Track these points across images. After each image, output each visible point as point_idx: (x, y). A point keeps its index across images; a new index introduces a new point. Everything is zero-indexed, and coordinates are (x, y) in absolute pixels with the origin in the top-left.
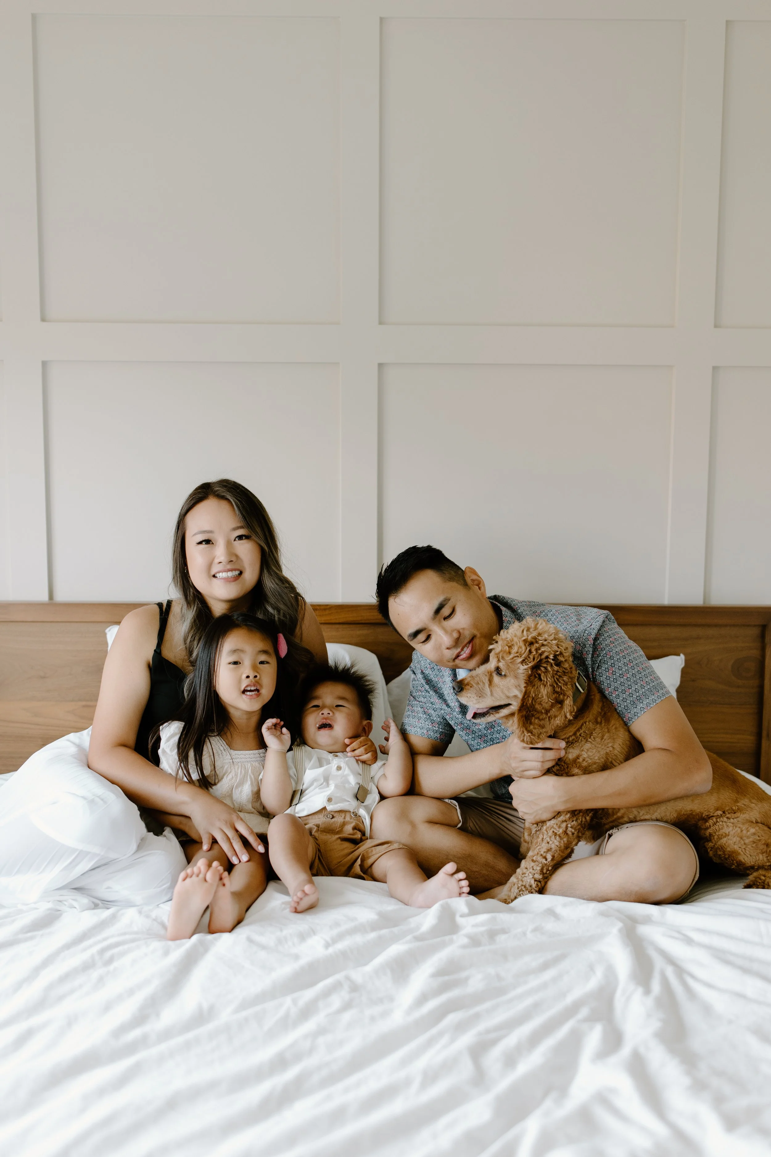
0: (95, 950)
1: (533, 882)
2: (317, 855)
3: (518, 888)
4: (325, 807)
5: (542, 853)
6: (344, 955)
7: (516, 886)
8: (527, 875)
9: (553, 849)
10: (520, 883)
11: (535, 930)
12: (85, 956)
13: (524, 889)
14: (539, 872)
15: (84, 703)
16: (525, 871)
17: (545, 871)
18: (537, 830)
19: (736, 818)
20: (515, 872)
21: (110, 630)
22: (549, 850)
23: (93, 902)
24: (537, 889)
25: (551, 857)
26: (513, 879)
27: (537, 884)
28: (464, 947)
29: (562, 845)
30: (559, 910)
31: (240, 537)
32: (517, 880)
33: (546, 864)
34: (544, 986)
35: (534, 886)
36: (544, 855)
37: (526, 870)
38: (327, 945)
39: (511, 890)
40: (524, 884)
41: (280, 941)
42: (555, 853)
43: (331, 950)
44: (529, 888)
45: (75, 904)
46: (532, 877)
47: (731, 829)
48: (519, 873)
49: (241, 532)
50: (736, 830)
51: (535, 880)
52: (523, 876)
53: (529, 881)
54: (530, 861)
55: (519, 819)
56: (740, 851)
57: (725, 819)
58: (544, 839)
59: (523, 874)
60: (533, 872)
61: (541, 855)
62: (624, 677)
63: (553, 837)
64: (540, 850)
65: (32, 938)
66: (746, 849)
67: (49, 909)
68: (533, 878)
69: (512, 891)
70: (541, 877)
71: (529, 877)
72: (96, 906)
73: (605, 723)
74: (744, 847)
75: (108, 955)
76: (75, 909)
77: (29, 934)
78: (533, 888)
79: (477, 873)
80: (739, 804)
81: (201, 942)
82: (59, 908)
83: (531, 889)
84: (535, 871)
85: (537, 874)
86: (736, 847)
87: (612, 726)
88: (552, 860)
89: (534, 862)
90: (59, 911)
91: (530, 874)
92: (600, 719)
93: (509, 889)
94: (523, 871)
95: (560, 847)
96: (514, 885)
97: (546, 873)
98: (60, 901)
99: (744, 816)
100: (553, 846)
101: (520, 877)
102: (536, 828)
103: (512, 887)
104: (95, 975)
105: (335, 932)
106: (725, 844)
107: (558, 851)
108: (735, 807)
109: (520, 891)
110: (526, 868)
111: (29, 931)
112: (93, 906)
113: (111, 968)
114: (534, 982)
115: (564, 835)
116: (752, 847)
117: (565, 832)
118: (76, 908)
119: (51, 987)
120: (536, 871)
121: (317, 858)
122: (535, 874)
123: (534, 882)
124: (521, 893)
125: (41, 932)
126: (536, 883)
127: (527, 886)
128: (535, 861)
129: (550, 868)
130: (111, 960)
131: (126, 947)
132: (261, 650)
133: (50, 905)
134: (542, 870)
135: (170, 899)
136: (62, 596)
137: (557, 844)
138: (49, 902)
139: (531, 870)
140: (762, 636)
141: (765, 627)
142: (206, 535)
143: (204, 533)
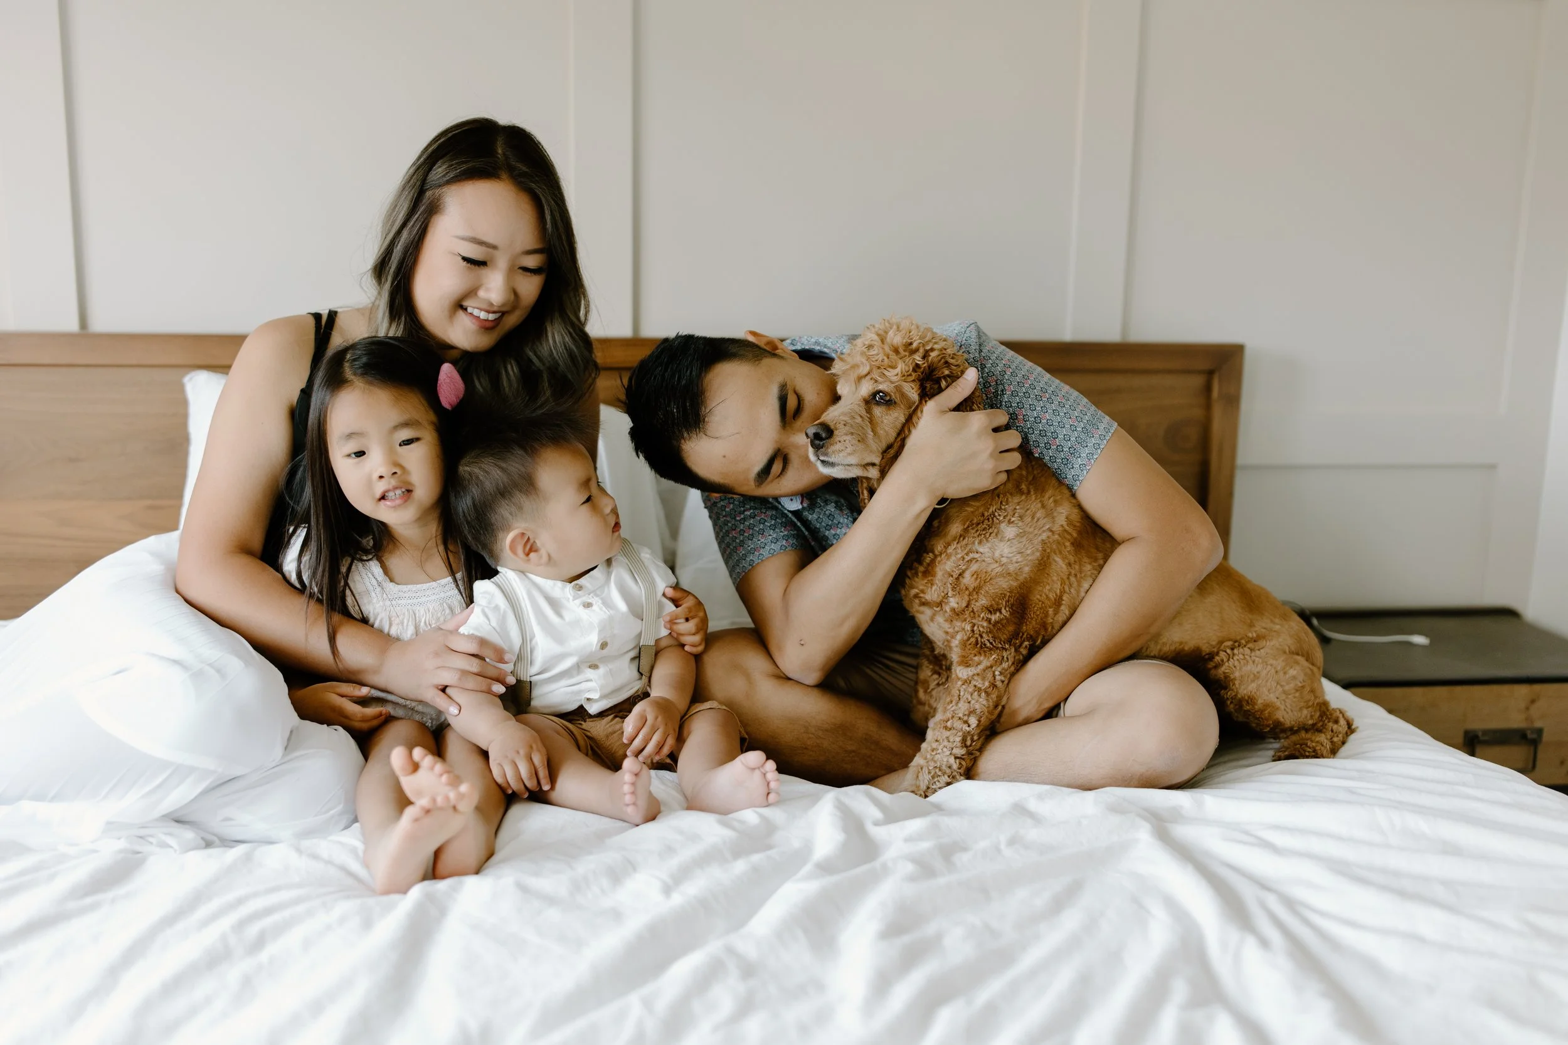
0: (226, 923)
1: (952, 760)
3: (929, 773)
5: (961, 715)
6: (704, 905)
7: (925, 770)
8: (940, 751)
9: (978, 711)
10: (932, 764)
11: (1012, 842)
12: (210, 936)
13: (940, 773)
14: (959, 744)
15: (149, 502)
16: (935, 745)
17: (969, 743)
18: (941, 682)
19: (1262, 648)
20: (919, 749)
21: (191, 379)
22: (972, 712)
24: (962, 771)
25: (977, 722)
26: (918, 760)
27: (960, 764)
28: (912, 879)
29: (991, 704)
30: (1033, 805)
32: (925, 761)
33: (969, 732)
34: (1073, 944)
35: (955, 766)
36: (965, 718)
37: (937, 743)
38: (667, 890)
39: (918, 777)
40: (938, 764)
41: (578, 886)
42: (981, 717)
43: (677, 899)
44: (948, 771)
45: (170, 841)
46: (948, 753)
47: (1260, 668)
48: (927, 750)
50: (1268, 670)
51: (956, 758)
52: (933, 754)
53: (945, 760)
54: (941, 729)
55: (906, 667)
56: (1278, 704)
57: (1247, 651)
58: (961, 697)
59: (933, 751)
60: (950, 745)
61: (960, 719)
62: (1043, 421)
63: (976, 693)
64: (956, 712)
65: (94, 907)
66: (1287, 700)
67: (121, 851)
68: (951, 754)
69: (921, 778)
70: (963, 751)
71: (945, 754)
72: (208, 844)
73: (1035, 493)
74: (1284, 697)
75: (253, 930)
77: (89, 900)
78: (955, 771)
80: (1256, 629)
81: (430, 897)
82: (138, 848)
83: (952, 772)
84: (953, 744)
85: (957, 747)
86: (1272, 698)
87: (1049, 498)
88: (978, 725)
89: (949, 731)
90: (139, 853)
91: (945, 749)
92: (1026, 486)
93: (915, 776)
94: (931, 746)
95: (988, 707)
96: (922, 768)
97: (971, 746)
99: (1272, 644)
100: (977, 706)
101: (929, 756)
102: (937, 679)
103: (919, 772)
104: (233, 974)
105: (674, 862)
106: (1255, 693)
107: (986, 714)
108: (1252, 633)
109: (933, 777)
110: (937, 741)
111: (86, 894)
112: (203, 844)
113: (264, 956)
114: (1052, 938)
115: (993, 689)
116: (1295, 697)
117: (993, 685)
119: (147, 1007)
120: (955, 744)
122: (952, 749)
123: (954, 760)
124: (936, 779)
125: (110, 895)
126: (958, 761)
127: (944, 767)
128: (950, 729)
129: (976, 738)
130: (259, 943)
131: (286, 913)
132: (397, 423)
133: (122, 844)
134: (964, 741)
136: (102, 323)
137: (985, 702)
138: (119, 839)
139: (946, 743)
140: (1208, 388)
141: (1210, 373)
142: (483, 249)
143: (481, 245)
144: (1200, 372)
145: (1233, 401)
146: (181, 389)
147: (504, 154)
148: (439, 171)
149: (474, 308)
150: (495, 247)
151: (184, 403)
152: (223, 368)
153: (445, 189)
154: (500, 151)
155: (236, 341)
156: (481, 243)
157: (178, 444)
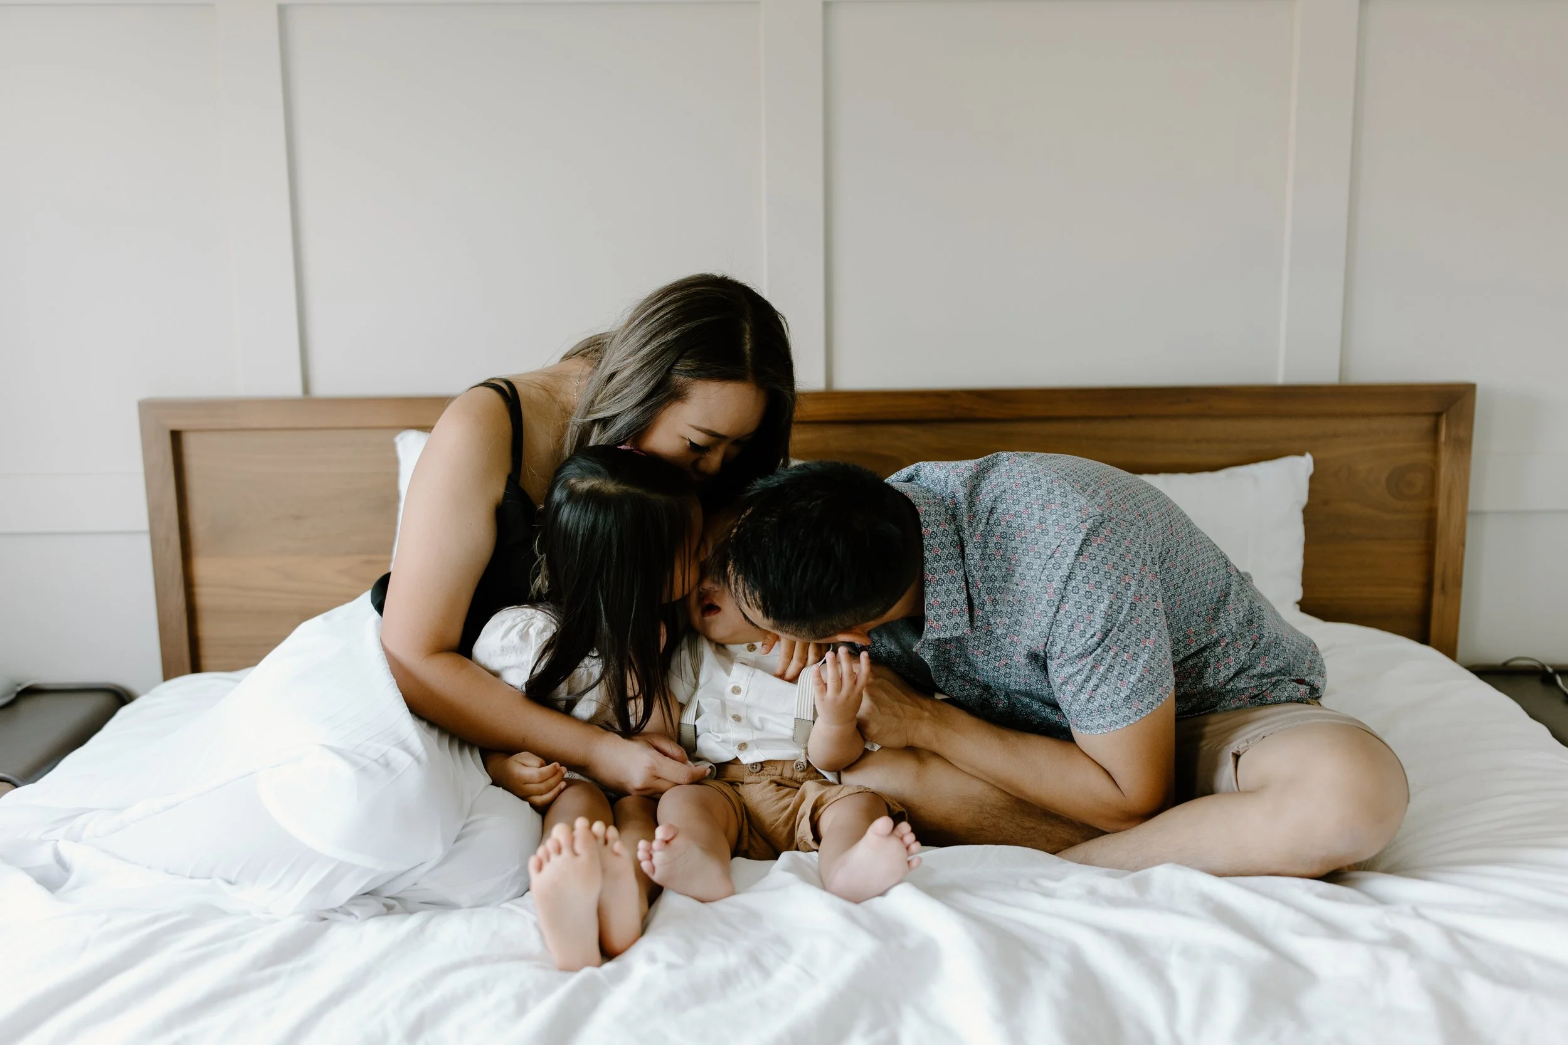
15: (364, 557)
21: (401, 439)
65: (273, 978)
77: (269, 971)
111: (264, 967)
125: (288, 967)
135: (525, 889)
136: (322, 388)
140: (1435, 431)
141: (1438, 415)
143: (712, 436)
144: (1428, 414)
145: (1463, 445)
146: (393, 448)
151: (395, 462)
152: (427, 428)
155: (440, 403)
156: (713, 434)
157: (388, 502)
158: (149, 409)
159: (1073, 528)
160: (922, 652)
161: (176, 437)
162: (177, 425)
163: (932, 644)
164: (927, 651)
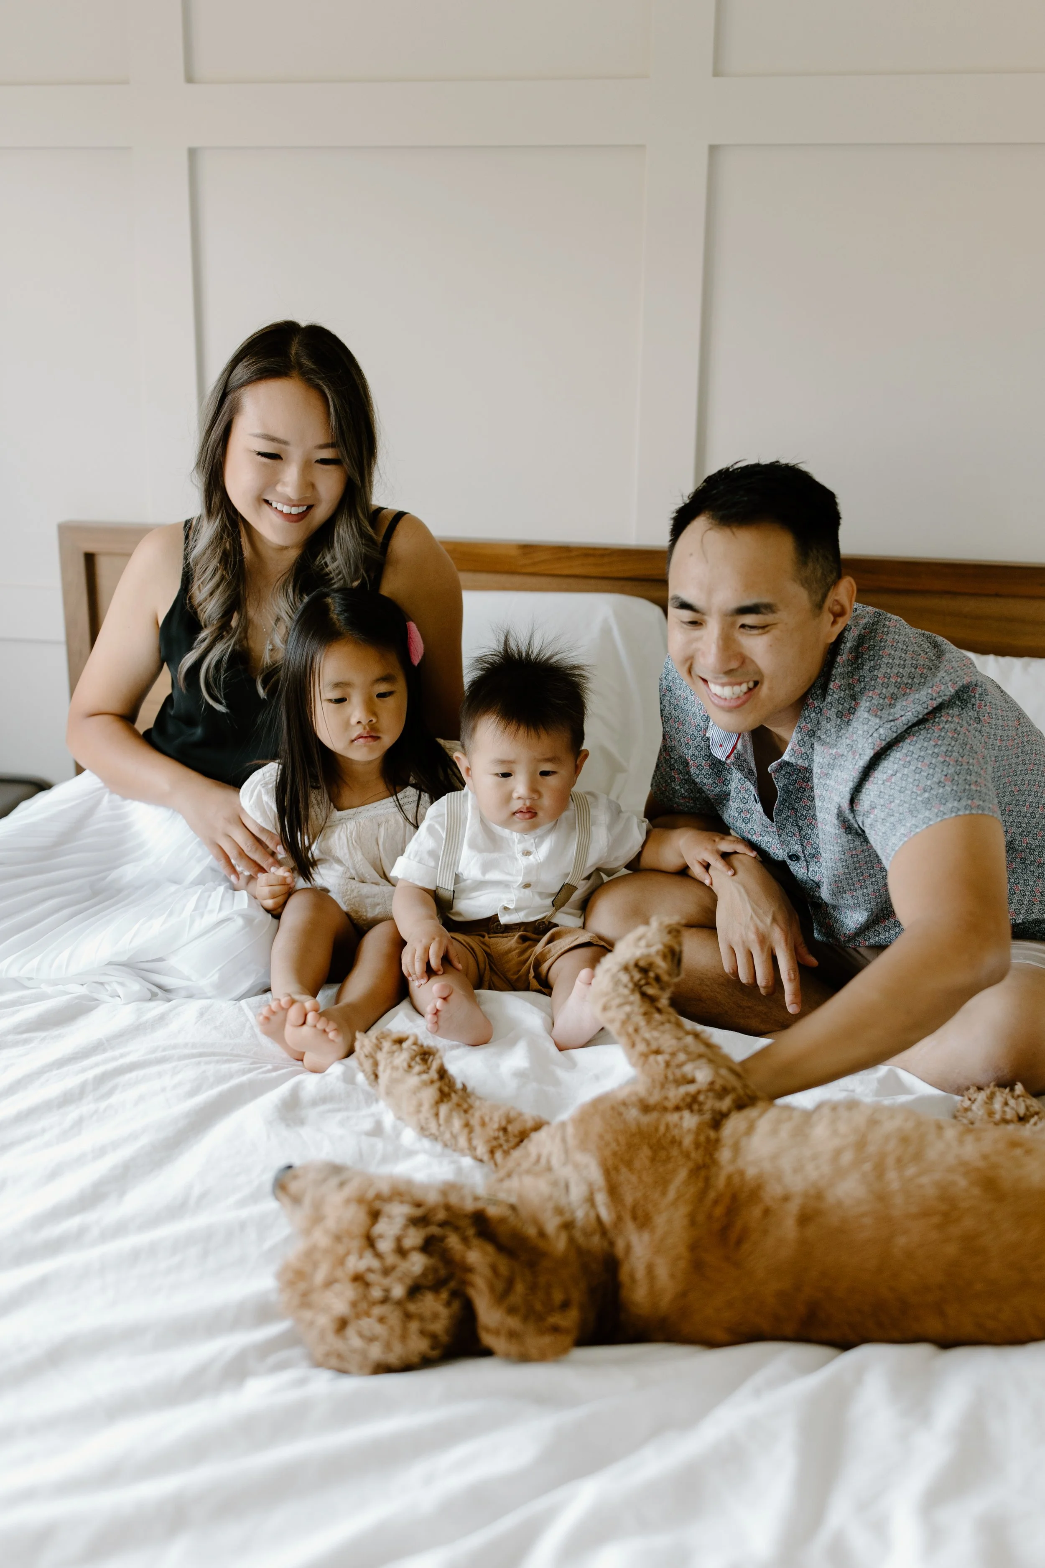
0: (90, 1074)
2: (487, 964)
4: (497, 915)
23: (149, 990)
31: (323, 462)
45: (120, 991)
49: (327, 454)
65: (26, 1042)
67: (79, 997)
75: (110, 1083)
76: (119, 998)
77: (25, 1036)
79: (748, 1010)
82: (95, 996)
90: (94, 1000)
98: (102, 984)
104: (75, 1113)
112: (149, 995)
113: (106, 1103)
118: (119, 996)
121: (488, 967)
130: (108, 1094)
132: (378, 677)
142: (275, 444)
143: (273, 441)
147: (296, 354)
148: (241, 372)
149: (278, 502)
150: (285, 443)
153: (242, 390)
154: (293, 352)
156: (273, 439)
158: (67, 531)
159: (921, 703)
160: (776, 777)
161: (90, 559)
162: (91, 548)
163: (790, 773)
164: (781, 778)
